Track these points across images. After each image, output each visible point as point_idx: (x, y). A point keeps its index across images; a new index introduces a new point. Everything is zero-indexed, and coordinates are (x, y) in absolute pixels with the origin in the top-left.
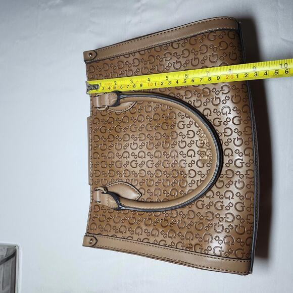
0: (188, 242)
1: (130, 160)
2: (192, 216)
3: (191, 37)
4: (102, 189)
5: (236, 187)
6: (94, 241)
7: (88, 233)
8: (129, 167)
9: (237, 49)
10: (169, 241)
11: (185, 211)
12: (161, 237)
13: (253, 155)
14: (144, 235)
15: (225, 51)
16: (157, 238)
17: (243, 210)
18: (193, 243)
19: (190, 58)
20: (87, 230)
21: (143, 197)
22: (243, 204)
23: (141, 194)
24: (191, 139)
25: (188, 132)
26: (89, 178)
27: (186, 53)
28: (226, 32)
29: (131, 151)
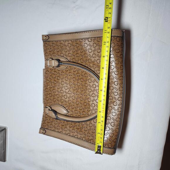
0: (88, 137)
1: (64, 94)
2: (91, 125)
3: (98, 37)
4: (49, 107)
5: (112, 115)
6: (45, 132)
7: (41, 127)
8: (63, 98)
9: (120, 47)
10: (79, 136)
11: (88, 123)
12: (76, 134)
13: (122, 101)
14: (68, 132)
15: (114, 48)
16: (74, 134)
17: (114, 126)
18: (90, 138)
19: (96, 48)
20: (42, 125)
21: (69, 113)
22: (114, 123)
23: (68, 112)
24: (94, 89)
25: (93, 85)
26: (43, 101)
27: (95, 45)
28: (116, 37)
29: (64, 90)
